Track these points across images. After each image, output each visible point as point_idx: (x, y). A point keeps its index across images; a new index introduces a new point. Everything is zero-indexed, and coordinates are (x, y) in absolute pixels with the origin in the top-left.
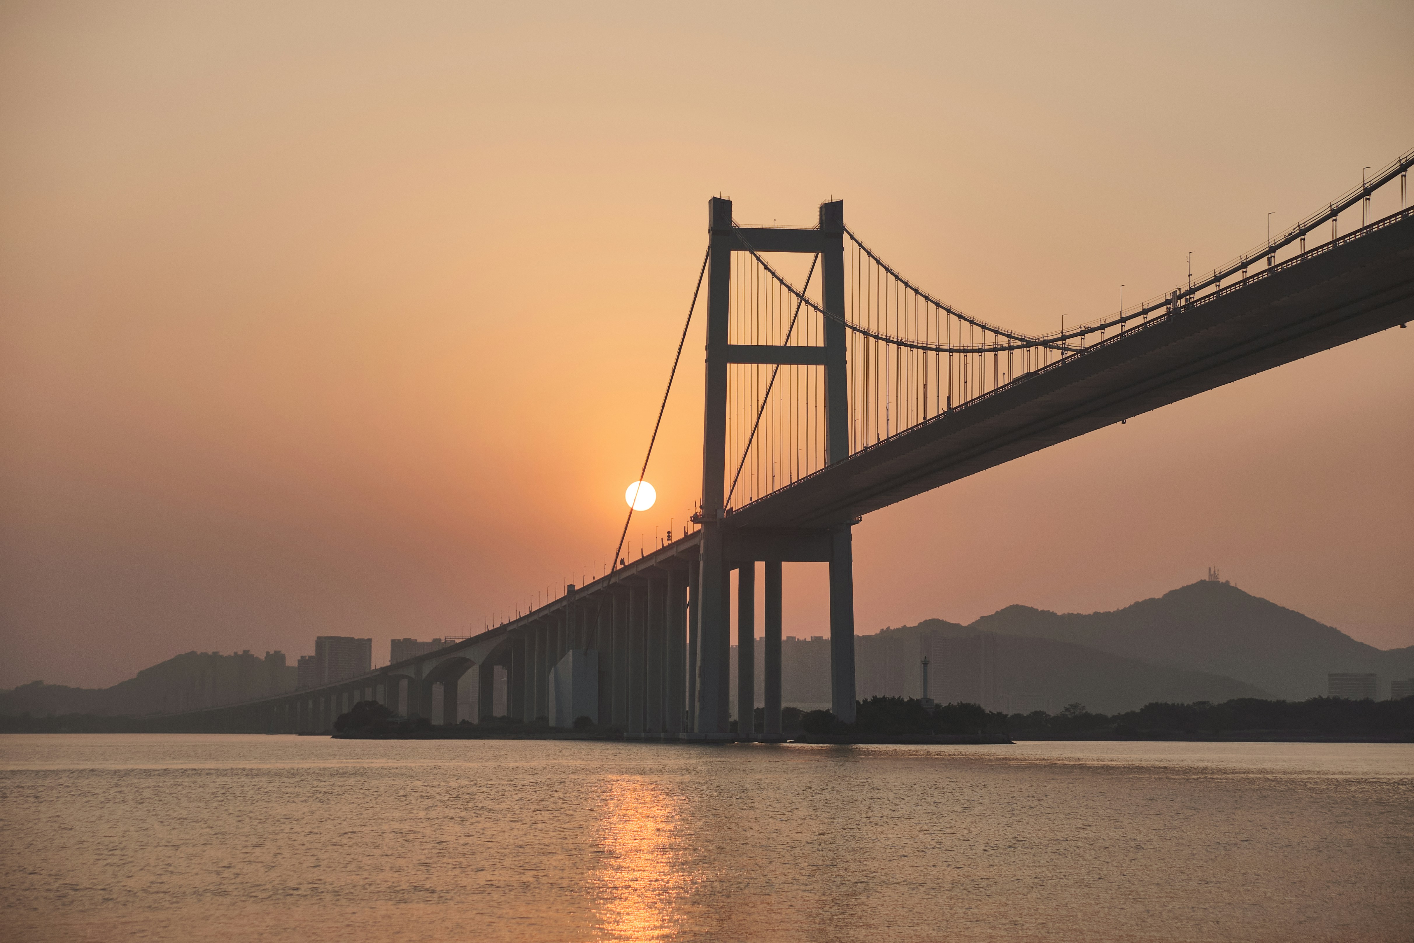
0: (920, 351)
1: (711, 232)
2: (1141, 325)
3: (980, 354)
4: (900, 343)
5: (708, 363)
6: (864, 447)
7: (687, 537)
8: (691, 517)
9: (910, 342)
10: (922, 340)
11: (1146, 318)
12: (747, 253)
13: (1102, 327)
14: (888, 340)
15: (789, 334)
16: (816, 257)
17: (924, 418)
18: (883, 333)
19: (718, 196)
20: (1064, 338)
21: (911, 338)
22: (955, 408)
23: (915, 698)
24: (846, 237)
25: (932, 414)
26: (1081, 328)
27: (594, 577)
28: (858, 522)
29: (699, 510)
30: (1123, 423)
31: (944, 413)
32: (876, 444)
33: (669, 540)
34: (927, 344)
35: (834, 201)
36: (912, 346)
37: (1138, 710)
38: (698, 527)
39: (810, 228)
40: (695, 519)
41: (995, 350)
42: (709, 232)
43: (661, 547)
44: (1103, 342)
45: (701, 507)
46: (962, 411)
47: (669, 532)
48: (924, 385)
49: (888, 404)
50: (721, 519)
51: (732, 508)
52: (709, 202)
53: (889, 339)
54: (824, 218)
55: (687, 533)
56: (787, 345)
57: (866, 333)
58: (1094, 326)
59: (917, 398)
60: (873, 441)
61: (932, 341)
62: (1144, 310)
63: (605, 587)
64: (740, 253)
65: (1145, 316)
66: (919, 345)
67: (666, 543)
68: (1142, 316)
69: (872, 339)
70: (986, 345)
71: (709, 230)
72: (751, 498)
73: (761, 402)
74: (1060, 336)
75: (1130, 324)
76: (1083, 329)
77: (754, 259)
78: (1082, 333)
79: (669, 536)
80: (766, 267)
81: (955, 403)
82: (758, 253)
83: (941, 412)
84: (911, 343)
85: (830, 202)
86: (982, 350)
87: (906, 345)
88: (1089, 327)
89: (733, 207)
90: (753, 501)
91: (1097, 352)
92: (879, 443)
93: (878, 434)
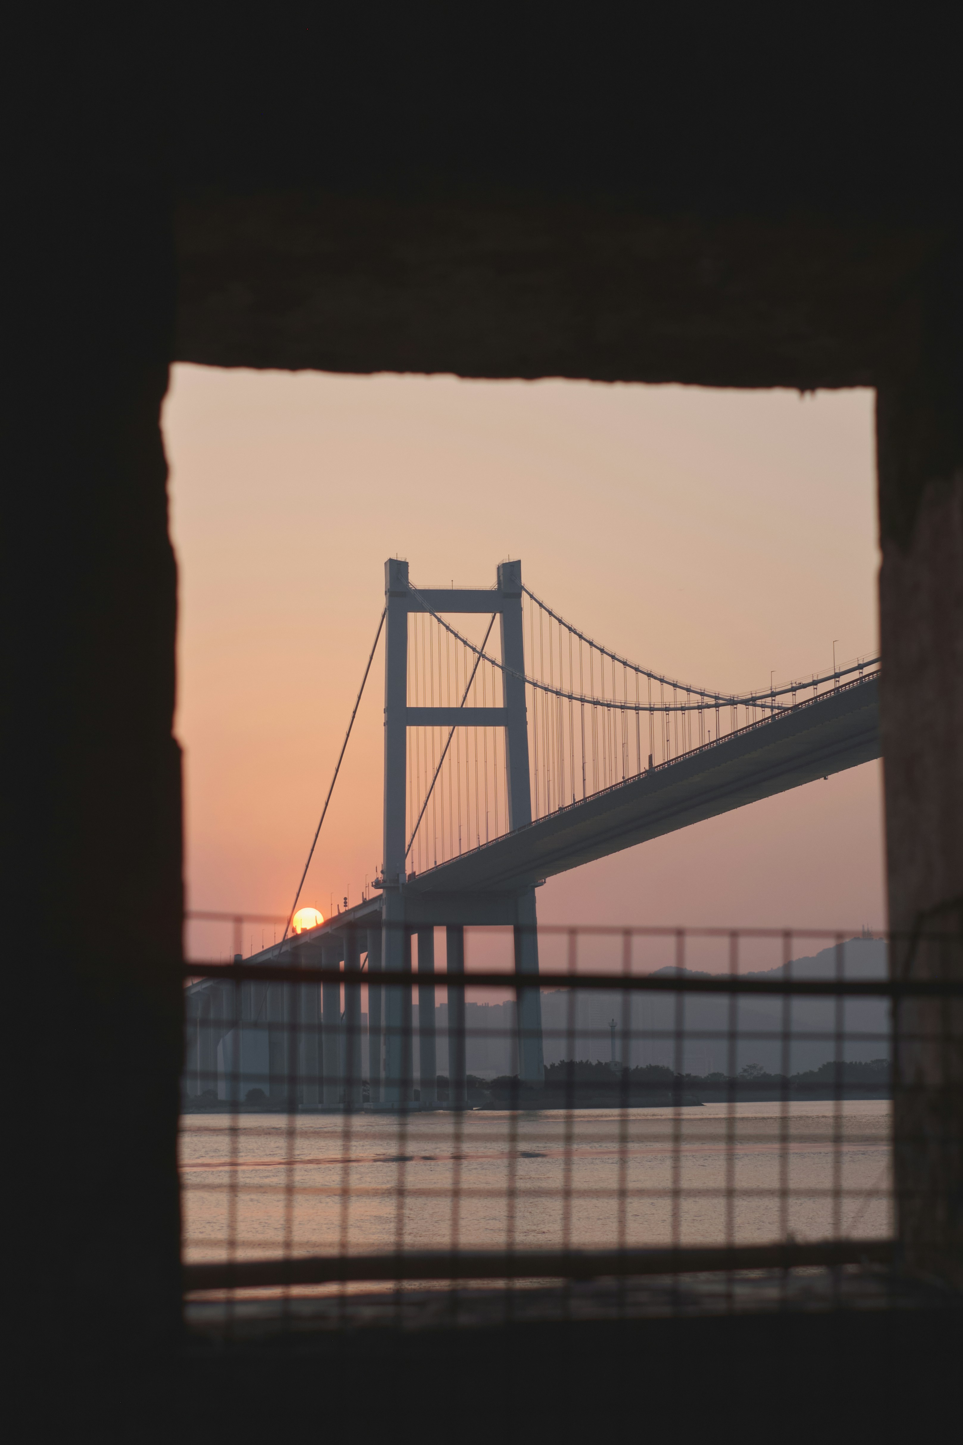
0: (619, 710)
1: (388, 594)
2: (856, 680)
3: (683, 712)
4: (596, 703)
5: (386, 726)
6: (559, 808)
7: (366, 903)
8: (372, 883)
9: (607, 701)
10: (620, 699)
11: (862, 673)
12: (427, 615)
13: (815, 683)
14: (582, 700)
15: (466, 696)
16: (494, 618)
17: (623, 778)
18: (577, 693)
19: (394, 557)
20: (773, 695)
21: (608, 697)
22: (657, 767)
23: (603, 1062)
24: (525, 597)
25: (633, 772)
26: (792, 684)
27: (263, 946)
28: (542, 884)
29: (380, 876)
30: (825, 779)
31: (646, 771)
32: (572, 804)
33: (345, 906)
34: (625, 703)
35: (511, 561)
36: (609, 706)
37: (816, 1070)
38: (380, 891)
39: (488, 588)
40: (377, 885)
41: (699, 708)
42: (386, 594)
43: (338, 914)
44: (815, 698)
45: (382, 872)
46: (664, 770)
47: (345, 899)
48: (623, 744)
49: (584, 764)
50: (403, 884)
51: (415, 872)
52: (386, 563)
53: (584, 699)
54: (501, 578)
55: (366, 899)
56: (464, 706)
57: (558, 693)
58: (805, 682)
59: (616, 758)
60: (568, 802)
61: (632, 701)
62: (859, 665)
63: (275, 956)
64: (419, 614)
65: (861, 671)
66: (617, 704)
67: (343, 910)
68: (857, 671)
69: (566, 700)
70: (691, 702)
71: (386, 592)
72: (435, 862)
73: (437, 765)
74: (769, 692)
75: (844, 680)
76: (794, 685)
77: (435, 620)
78: (793, 689)
79: (345, 903)
80: (447, 628)
81: (657, 762)
82: (438, 614)
83: (642, 770)
84: (608, 703)
85: (507, 562)
86: (684, 708)
87: (602, 705)
88: (800, 683)
89: (409, 568)
90: (437, 864)
91: (810, 708)
92: (575, 803)
93: (574, 795)
